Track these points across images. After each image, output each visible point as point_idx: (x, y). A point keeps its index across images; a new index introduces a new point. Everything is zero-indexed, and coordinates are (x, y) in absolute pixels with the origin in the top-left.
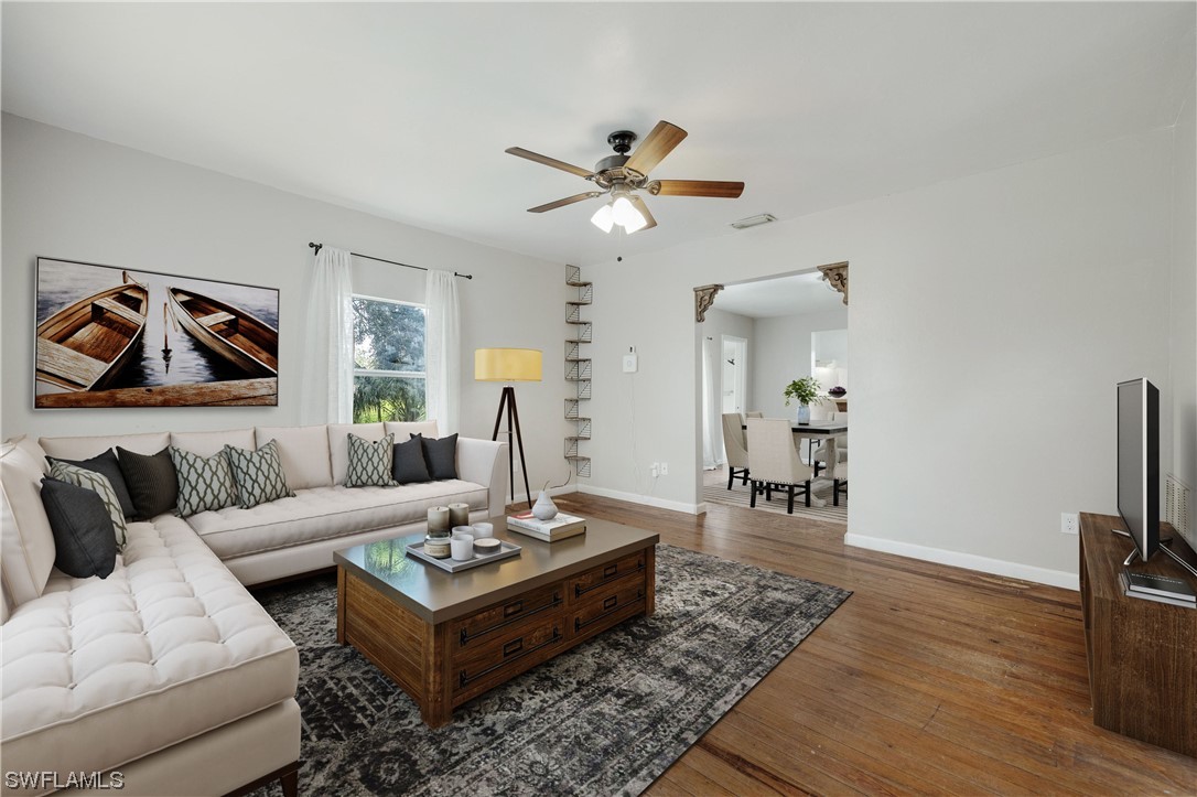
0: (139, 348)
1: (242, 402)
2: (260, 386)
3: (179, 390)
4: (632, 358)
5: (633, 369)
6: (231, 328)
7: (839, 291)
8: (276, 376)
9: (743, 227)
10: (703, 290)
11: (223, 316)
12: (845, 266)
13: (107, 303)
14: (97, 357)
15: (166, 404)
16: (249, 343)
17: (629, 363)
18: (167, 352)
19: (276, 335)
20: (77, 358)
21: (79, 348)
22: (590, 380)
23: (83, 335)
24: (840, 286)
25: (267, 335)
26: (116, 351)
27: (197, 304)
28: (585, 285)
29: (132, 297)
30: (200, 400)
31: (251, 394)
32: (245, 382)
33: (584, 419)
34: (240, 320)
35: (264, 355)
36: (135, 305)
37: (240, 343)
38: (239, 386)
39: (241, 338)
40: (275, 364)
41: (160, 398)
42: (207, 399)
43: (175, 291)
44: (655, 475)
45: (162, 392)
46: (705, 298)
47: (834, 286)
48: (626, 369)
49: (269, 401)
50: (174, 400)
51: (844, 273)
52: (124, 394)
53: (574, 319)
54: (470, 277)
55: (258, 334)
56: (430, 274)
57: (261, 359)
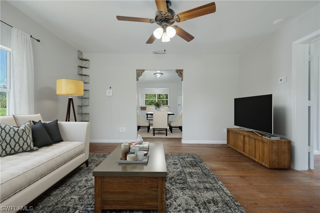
4: (111, 91)
5: (111, 95)
7: (180, 77)
9: (156, 53)
10: (139, 71)
12: (182, 70)
17: (109, 92)
22: (88, 98)
24: (181, 76)
28: (86, 60)
33: (86, 114)
44: (121, 132)
46: (139, 73)
47: (179, 75)
48: (107, 94)
51: (182, 73)
53: (80, 73)
54: (39, 41)
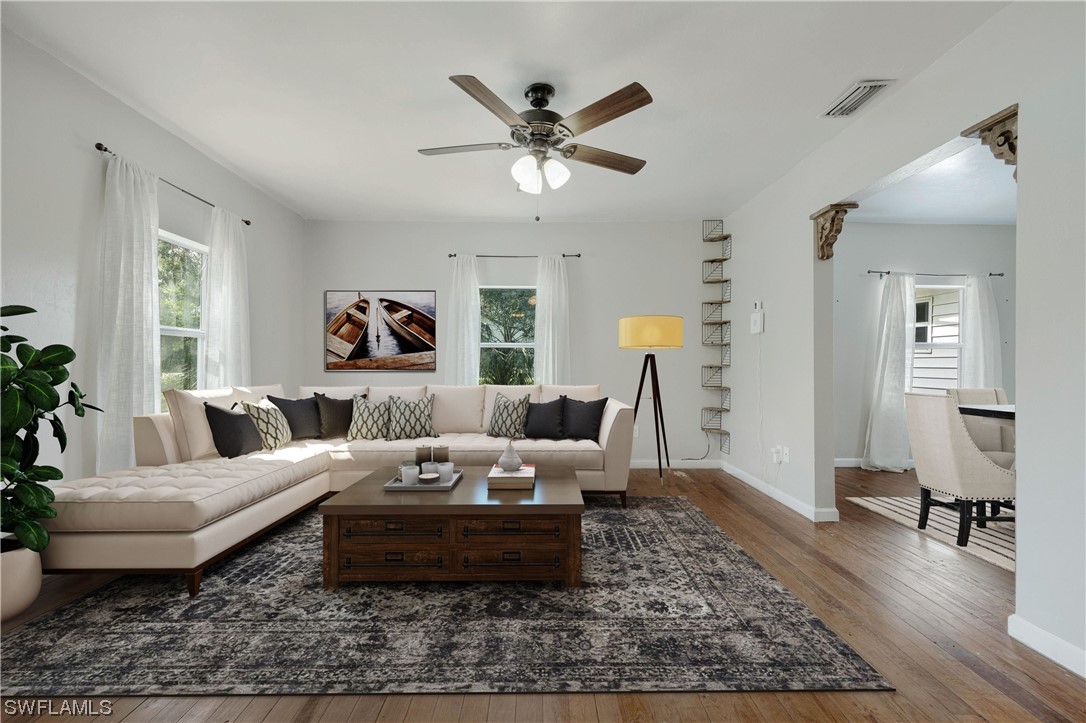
0: (366, 335)
1: (416, 367)
2: (424, 357)
3: (384, 360)
6: (409, 320)
8: (434, 349)
10: (823, 214)
11: (405, 313)
12: (1012, 115)
13: (353, 311)
14: (349, 342)
15: (378, 368)
16: (419, 329)
18: (378, 337)
19: (434, 322)
20: (341, 343)
21: (341, 337)
22: (730, 344)
23: (344, 330)
25: (429, 323)
26: (356, 338)
27: (392, 307)
28: (724, 238)
29: (362, 308)
30: (394, 365)
31: (421, 362)
32: (417, 354)
33: (726, 388)
34: (415, 315)
35: (428, 336)
36: (363, 310)
37: (414, 329)
38: (414, 357)
39: (415, 326)
40: (433, 340)
41: (375, 365)
42: (398, 365)
43: (382, 300)
45: (376, 361)
48: (754, 329)
49: (430, 368)
50: (382, 366)
52: (360, 362)
53: (714, 277)
54: (579, 256)
55: (424, 322)
56: (540, 260)
57: (426, 339)
